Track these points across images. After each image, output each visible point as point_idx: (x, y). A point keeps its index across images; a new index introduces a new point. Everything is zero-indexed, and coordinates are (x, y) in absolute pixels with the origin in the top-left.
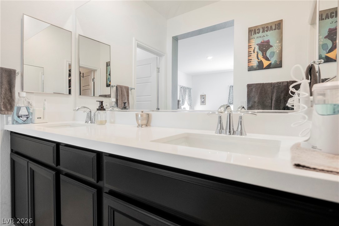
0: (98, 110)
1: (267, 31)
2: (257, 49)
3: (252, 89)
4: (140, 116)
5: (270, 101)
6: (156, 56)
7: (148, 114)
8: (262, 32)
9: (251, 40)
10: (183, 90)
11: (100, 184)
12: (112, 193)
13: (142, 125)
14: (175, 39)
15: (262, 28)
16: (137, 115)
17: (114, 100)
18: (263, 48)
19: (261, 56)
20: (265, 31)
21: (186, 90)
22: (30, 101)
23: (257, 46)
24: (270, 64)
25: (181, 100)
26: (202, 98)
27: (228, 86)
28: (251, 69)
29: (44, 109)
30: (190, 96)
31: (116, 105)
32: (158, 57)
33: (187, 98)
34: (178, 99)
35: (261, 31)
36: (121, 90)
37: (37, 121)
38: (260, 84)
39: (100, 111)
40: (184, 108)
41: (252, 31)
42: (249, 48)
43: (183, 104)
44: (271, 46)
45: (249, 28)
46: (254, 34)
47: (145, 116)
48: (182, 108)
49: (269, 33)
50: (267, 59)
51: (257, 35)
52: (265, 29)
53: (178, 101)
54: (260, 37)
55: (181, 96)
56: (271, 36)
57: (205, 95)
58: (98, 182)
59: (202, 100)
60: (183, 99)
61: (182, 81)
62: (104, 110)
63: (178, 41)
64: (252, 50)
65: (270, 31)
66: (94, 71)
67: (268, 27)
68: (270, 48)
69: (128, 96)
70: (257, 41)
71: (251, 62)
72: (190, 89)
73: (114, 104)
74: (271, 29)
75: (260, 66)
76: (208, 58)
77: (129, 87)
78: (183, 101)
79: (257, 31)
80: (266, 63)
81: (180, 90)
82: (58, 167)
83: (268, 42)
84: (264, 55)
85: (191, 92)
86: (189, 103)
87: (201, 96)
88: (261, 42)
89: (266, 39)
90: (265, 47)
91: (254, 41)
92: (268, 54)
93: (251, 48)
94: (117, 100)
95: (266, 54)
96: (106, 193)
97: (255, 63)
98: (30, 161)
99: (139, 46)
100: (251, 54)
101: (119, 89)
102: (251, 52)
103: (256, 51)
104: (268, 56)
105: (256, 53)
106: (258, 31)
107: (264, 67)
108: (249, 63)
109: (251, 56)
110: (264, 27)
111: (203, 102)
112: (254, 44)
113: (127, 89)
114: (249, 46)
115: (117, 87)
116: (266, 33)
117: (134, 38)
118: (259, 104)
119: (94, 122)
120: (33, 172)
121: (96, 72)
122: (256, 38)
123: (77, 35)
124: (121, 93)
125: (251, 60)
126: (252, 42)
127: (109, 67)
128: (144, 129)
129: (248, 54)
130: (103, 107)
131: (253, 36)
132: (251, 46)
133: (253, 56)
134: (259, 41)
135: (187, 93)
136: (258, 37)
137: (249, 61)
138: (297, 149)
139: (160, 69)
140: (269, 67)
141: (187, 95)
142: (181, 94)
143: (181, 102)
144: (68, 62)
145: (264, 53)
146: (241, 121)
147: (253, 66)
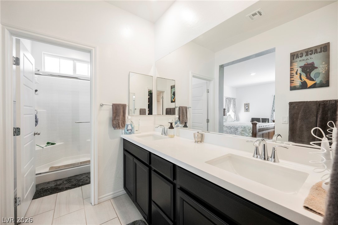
0: (169, 128)
1: (311, 54)
2: (300, 71)
3: (294, 107)
4: (196, 136)
5: (315, 118)
6: (206, 81)
7: (202, 135)
8: (306, 56)
9: (293, 64)
10: (228, 100)
11: (175, 182)
12: (182, 189)
13: (198, 142)
14: (222, 67)
15: (306, 52)
16: (194, 134)
17: (177, 116)
18: (307, 70)
19: (304, 77)
20: (309, 55)
21: (231, 100)
22: (132, 121)
23: (300, 68)
24: (315, 84)
25: (226, 108)
26: (246, 106)
27: (272, 95)
28: (293, 88)
29: (139, 125)
30: (234, 105)
31: (179, 120)
32: (208, 82)
33: (232, 107)
34: (224, 108)
35: (304, 54)
36: (182, 109)
37: (135, 132)
38: (304, 102)
39: (170, 129)
40: (229, 115)
41: (294, 56)
42: (291, 71)
43: (228, 111)
44: (317, 68)
45: (291, 54)
46: (296, 58)
47: (200, 136)
48: (228, 115)
49: (313, 56)
50: (312, 80)
51: (300, 59)
52: (309, 53)
53: (224, 109)
54: (303, 60)
55: (227, 105)
56: (315, 59)
57: (249, 104)
58: (173, 181)
59: (246, 108)
60: (228, 108)
61: (227, 93)
62: (173, 128)
63: (224, 68)
64: (294, 72)
65: (314, 54)
66: (163, 92)
67: (312, 50)
68: (315, 69)
69: (187, 113)
70: (299, 64)
71: (293, 82)
72: (234, 99)
73: (177, 119)
74: (316, 52)
75: (304, 86)
76: (251, 74)
77: (187, 107)
78: (228, 109)
79: (299, 55)
80: (310, 83)
81: (226, 100)
82: (150, 165)
83: (313, 64)
84: (308, 76)
85: (235, 102)
86: (234, 111)
87: (245, 104)
88: (304, 65)
89: (310, 61)
90: (308, 69)
91: (296, 65)
92: (312, 75)
93: (294, 70)
94: (179, 116)
95: (310, 75)
96: (178, 188)
97: (298, 83)
98: (134, 158)
99: (194, 76)
100: (294, 75)
101: (181, 109)
102: (293, 74)
103: (299, 72)
104: (313, 77)
105: (299, 75)
106: (301, 55)
107: (308, 87)
108: (292, 83)
109: (293, 77)
110: (308, 51)
111: (247, 110)
112: (296, 67)
113: (186, 108)
114: (291, 69)
115: (179, 108)
116: (310, 56)
117: (190, 72)
118: (303, 120)
119: (167, 135)
120: (136, 164)
121: (164, 94)
122: (298, 61)
123: (156, 77)
124: (182, 112)
125: (294, 80)
126: (294, 65)
127: (173, 89)
128: (199, 145)
129: (290, 76)
130: (173, 126)
131: (295, 60)
132: (293, 68)
133: (296, 78)
134: (302, 64)
135: (232, 103)
136: (300, 61)
137: (292, 82)
138: (317, 189)
139: (209, 90)
140: (314, 86)
141: (232, 104)
142: (227, 104)
143: (226, 110)
144: (148, 89)
145: (308, 74)
146: (274, 151)
147: (295, 86)
